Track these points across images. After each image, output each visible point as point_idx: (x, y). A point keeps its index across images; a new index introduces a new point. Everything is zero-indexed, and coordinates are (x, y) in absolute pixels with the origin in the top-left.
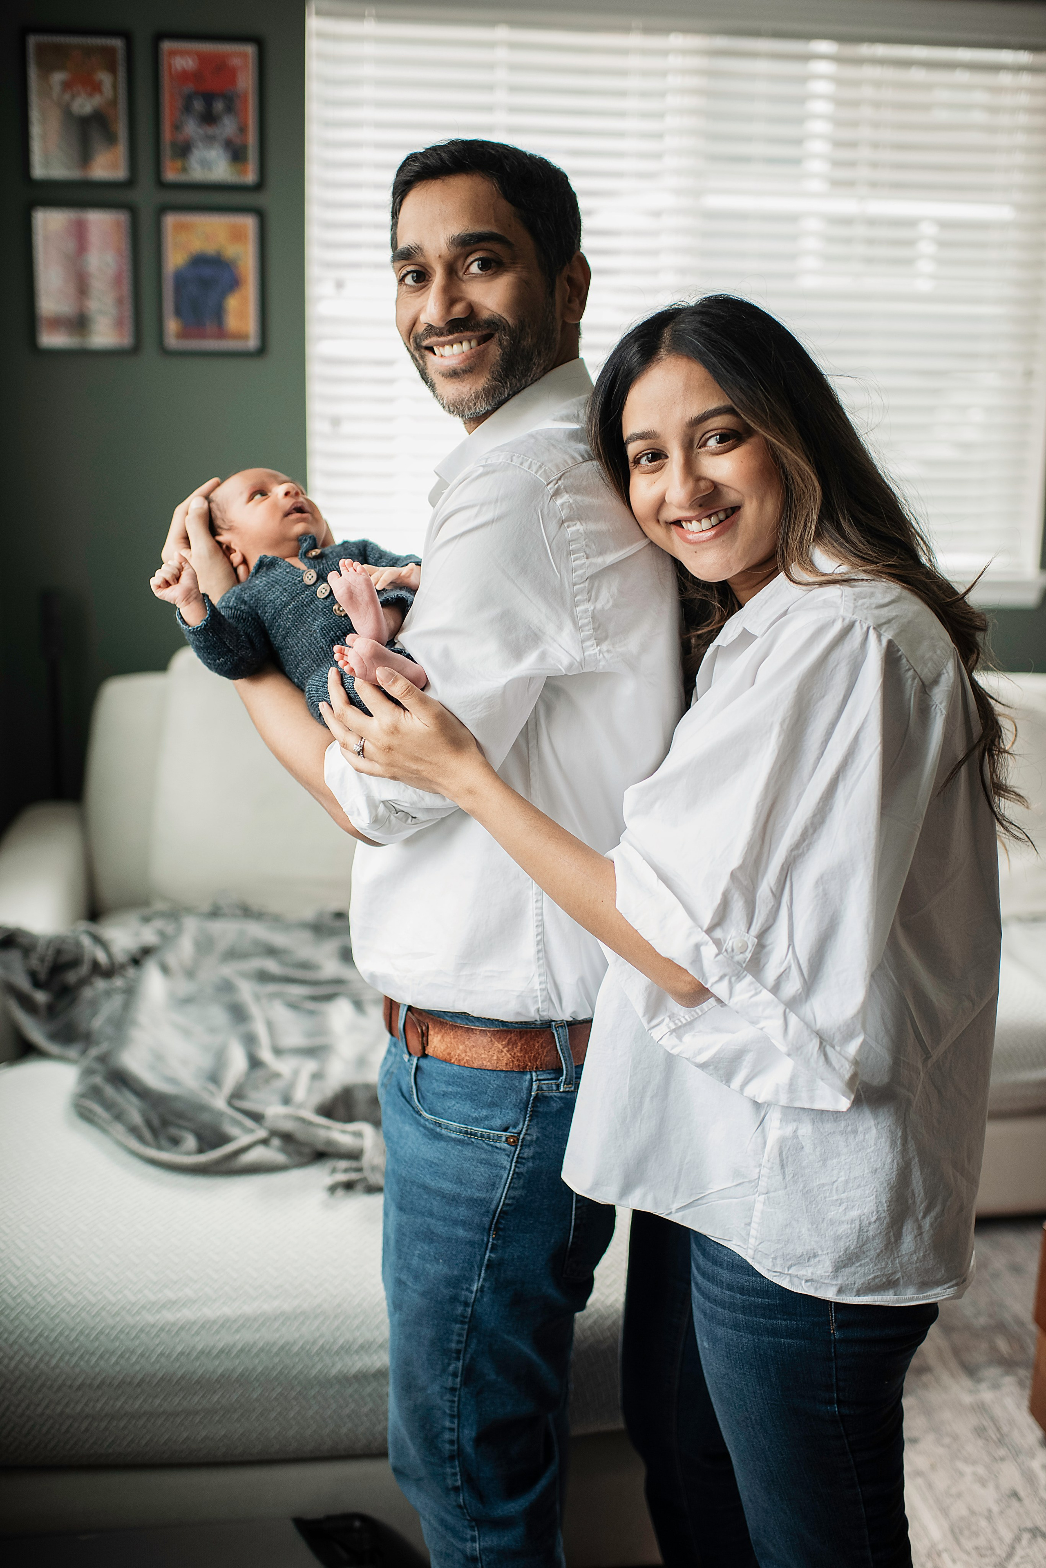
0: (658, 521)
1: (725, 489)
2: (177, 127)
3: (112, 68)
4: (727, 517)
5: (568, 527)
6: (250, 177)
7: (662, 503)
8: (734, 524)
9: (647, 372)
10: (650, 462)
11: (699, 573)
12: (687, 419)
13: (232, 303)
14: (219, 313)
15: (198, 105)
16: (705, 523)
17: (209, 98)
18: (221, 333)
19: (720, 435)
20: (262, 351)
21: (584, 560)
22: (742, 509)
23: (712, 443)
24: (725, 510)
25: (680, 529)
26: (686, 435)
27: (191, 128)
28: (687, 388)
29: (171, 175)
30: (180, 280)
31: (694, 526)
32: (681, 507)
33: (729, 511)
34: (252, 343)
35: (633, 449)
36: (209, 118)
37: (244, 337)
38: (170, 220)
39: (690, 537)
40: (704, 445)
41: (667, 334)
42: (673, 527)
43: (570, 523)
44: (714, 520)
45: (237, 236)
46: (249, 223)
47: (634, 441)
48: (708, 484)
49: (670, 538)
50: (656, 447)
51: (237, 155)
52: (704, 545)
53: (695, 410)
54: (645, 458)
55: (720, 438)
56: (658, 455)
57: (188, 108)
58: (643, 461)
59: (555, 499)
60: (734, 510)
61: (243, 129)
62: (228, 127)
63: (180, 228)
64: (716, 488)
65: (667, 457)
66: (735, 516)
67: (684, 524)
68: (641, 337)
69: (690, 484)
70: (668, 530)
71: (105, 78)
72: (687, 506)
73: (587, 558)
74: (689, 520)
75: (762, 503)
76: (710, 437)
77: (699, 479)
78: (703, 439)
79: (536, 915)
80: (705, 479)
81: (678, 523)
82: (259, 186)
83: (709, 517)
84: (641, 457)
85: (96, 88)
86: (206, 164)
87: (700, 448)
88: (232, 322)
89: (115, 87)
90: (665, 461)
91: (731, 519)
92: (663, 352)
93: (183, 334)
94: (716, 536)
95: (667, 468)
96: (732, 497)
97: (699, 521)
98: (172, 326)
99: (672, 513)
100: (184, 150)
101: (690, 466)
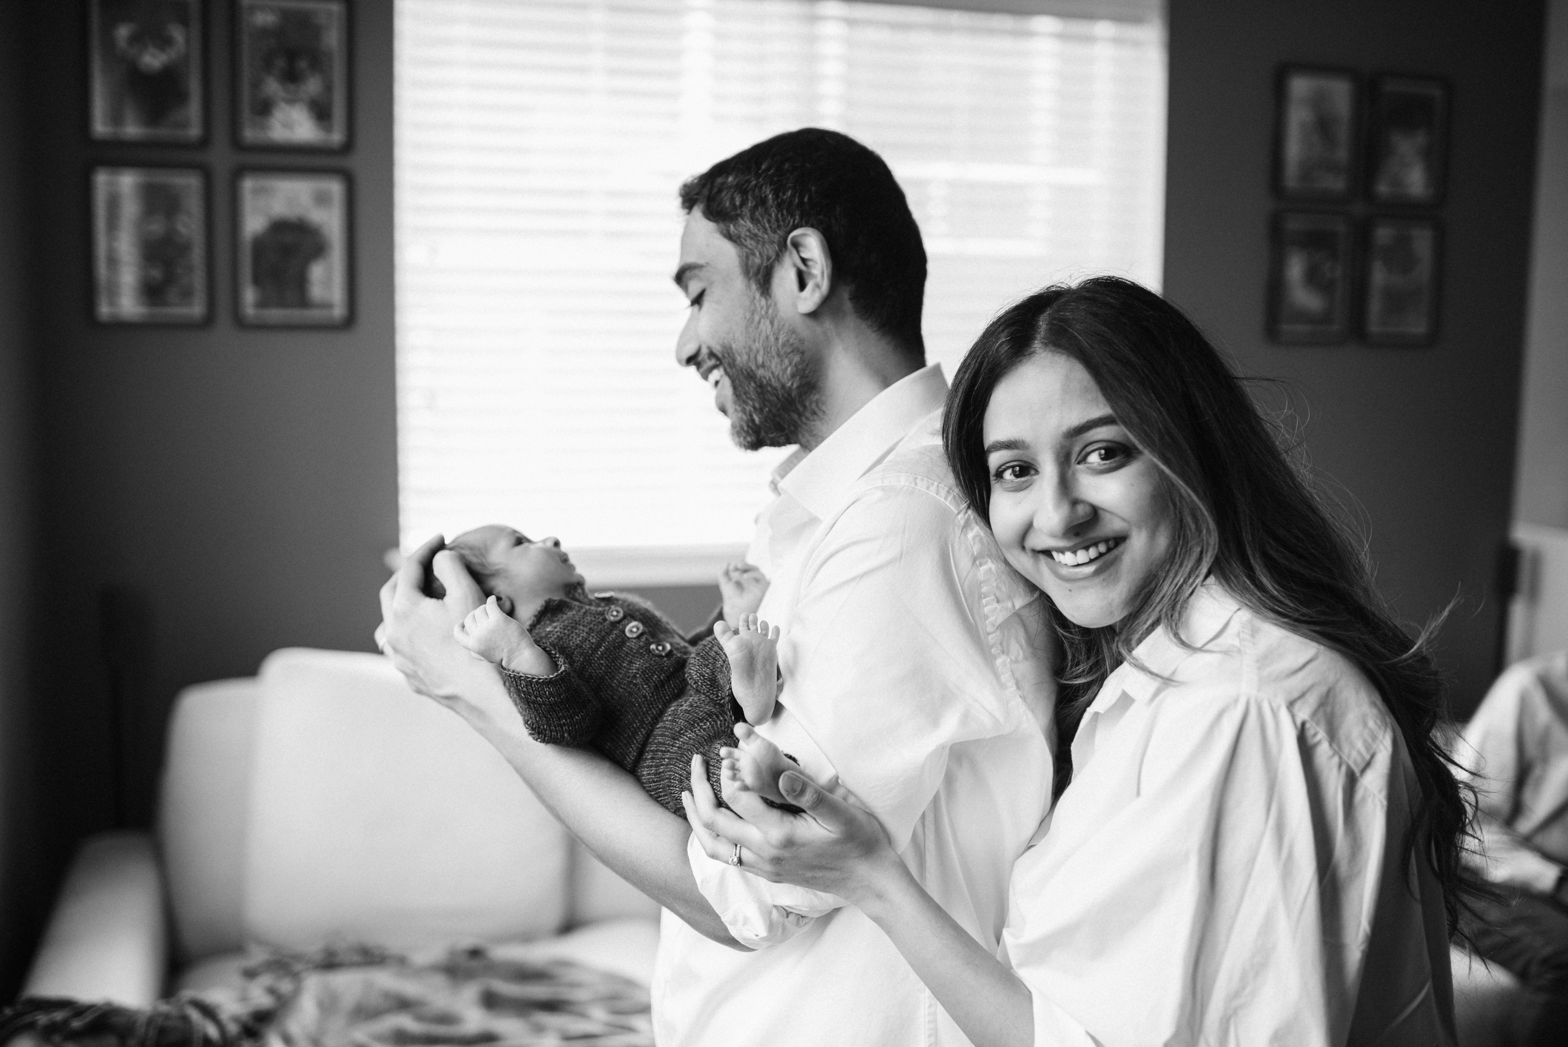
0: (1023, 548)
1: (1108, 516)
2: (256, 85)
3: (184, 22)
4: (1109, 550)
5: (981, 565)
6: (337, 137)
7: (1028, 529)
8: (1116, 560)
9: (1016, 368)
10: (1017, 476)
11: (1073, 616)
12: (1064, 428)
13: (317, 272)
14: (301, 282)
15: (281, 63)
16: (1082, 556)
17: (292, 55)
18: (303, 301)
19: (1105, 448)
20: (350, 321)
21: (995, 605)
22: (1128, 541)
23: (1094, 458)
24: (1106, 540)
25: (1049, 560)
26: (1062, 447)
27: (272, 86)
28: (1066, 390)
29: (250, 134)
30: (260, 245)
31: (1068, 558)
32: (1053, 536)
33: (1111, 543)
34: (338, 311)
35: (995, 460)
36: (291, 77)
37: (328, 306)
38: (248, 184)
39: (1064, 571)
40: (1083, 460)
41: (1043, 324)
42: (1042, 557)
43: (982, 560)
44: (1093, 553)
45: (322, 199)
46: (335, 188)
47: (999, 450)
48: (1088, 509)
49: (1038, 570)
50: (1025, 459)
51: (321, 113)
52: (1081, 584)
53: (1076, 417)
54: (1009, 471)
55: (1106, 453)
56: (1025, 469)
57: (267, 64)
58: (1008, 475)
59: (966, 531)
60: (1119, 540)
61: (328, 88)
62: (313, 86)
63: (257, 192)
64: (1095, 514)
65: (1037, 472)
66: (1121, 548)
67: (1055, 554)
68: (1012, 324)
69: (1065, 509)
70: (1036, 560)
71: (178, 34)
72: (1060, 534)
73: (998, 602)
74: (1062, 551)
75: (1152, 536)
76: (1093, 451)
77: (1075, 502)
78: (1084, 453)
79: (929, 1022)
80: (1083, 502)
81: (1047, 553)
82: (348, 147)
83: (1087, 548)
84: (1005, 470)
85: (164, 42)
86: (288, 125)
87: (1079, 463)
88: (316, 291)
89: (188, 41)
90: (1035, 477)
91: (1115, 552)
92: (1037, 345)
93: (262, 304)
94: (1097, 573)
95: (1035, 487)
96: (1112, 525)
97: (1074, 552)
98: (249, 295)
99: (1040, 540)
100: (264, 108)
101: (1065, 485)
